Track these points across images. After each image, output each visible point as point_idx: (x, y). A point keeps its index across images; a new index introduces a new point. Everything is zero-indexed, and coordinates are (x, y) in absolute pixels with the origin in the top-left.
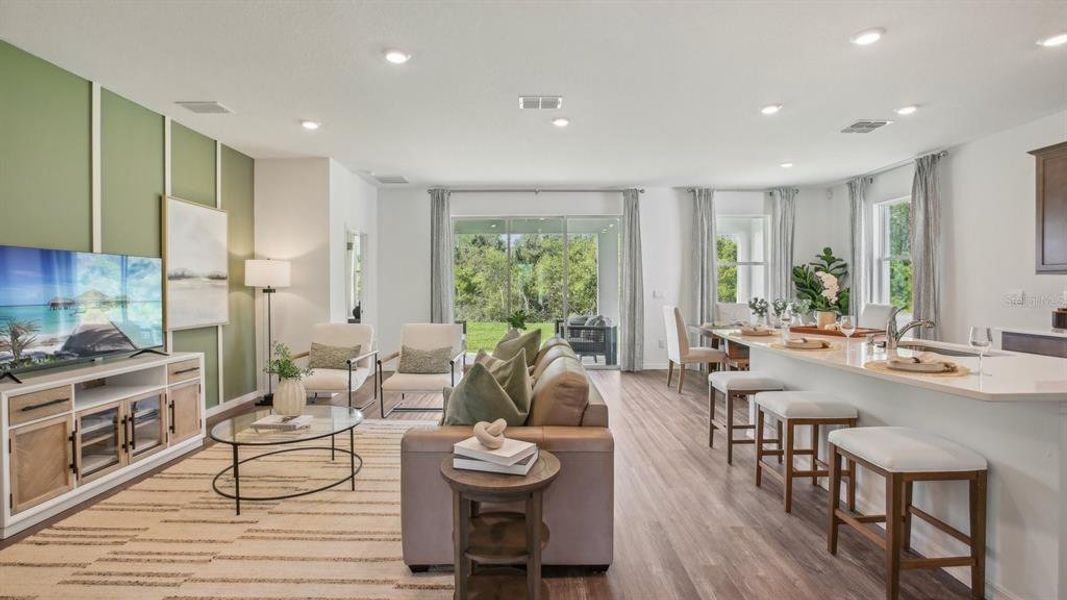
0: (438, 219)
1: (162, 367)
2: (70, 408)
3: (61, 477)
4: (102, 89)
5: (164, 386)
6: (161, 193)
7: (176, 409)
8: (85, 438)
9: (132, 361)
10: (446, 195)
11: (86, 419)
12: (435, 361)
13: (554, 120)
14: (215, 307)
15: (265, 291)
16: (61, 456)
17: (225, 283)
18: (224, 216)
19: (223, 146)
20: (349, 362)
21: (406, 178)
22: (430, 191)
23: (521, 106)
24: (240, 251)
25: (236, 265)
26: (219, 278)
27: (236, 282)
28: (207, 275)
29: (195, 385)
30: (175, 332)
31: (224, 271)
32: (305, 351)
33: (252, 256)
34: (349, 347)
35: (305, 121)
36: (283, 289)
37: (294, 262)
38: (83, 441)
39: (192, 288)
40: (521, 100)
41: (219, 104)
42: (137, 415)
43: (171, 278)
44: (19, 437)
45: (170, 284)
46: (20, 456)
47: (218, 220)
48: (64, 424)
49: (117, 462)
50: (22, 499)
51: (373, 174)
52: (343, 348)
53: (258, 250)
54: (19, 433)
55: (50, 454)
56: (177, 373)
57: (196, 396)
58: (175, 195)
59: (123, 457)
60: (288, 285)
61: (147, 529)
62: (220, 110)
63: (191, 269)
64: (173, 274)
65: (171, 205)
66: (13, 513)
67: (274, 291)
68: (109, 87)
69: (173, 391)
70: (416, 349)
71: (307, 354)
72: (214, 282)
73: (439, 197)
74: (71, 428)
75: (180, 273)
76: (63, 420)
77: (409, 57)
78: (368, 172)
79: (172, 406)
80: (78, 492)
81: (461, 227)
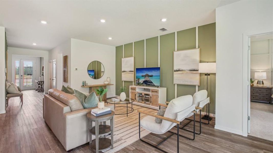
1: (150, 89)
5: (150, 93)
15: (206, 75)
19: (199, 27)
28: (189, 70)
39: (182, 74)
58: (178, 50)
64: (176, 70)
65: (175, 53)
67: (209, 75)
76: (135, 92)
79: (151, 97)
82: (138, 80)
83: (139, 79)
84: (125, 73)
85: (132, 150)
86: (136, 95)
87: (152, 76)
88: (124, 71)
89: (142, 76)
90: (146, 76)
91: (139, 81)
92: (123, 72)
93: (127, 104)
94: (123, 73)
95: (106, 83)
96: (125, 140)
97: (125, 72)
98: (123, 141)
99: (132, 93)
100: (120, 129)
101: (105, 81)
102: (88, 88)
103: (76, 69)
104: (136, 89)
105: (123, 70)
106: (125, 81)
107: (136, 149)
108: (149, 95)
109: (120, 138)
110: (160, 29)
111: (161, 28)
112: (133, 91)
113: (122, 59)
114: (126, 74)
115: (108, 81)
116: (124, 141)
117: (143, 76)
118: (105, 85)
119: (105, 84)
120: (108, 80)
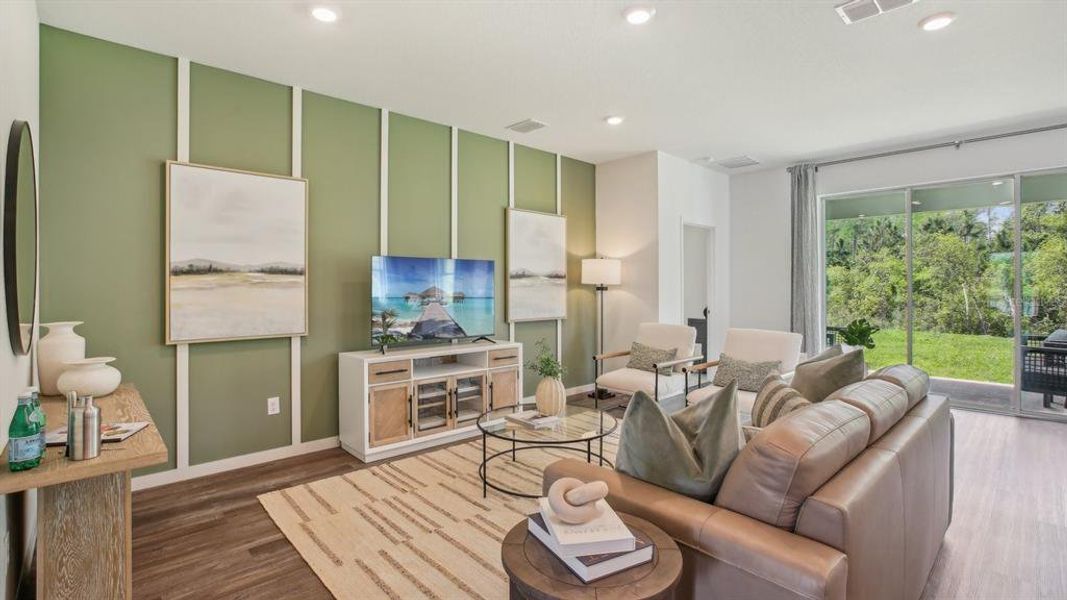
0: (800, 201)
1: (485, 352)
2: (410, 377)
3: (403, 428)
4: (459, 130)
6: (506, 205)
7: (494, 389)
8: (421, 402)
9: (474, 344)
10: (810, 172)
11: (422, 388)
12: (755, 376)
13: (922, 22)
14: (555, 303)
15: (598, 289)
16: (404, 412)
17: (563, 281)
18: (563, 220)
19: (562, 157)
20: (655, 366)
21: (754, 159)
22: (790, 170)
23: (847, 21)
24: (580, 251)
25: (574, 263)
26: (558, 277)
27: (573, 279)
28: (546, 274)
29: (514, 371)
30: (516, 323)
31: (562, 270)
32: (627, 350)
33: (594, 256)
34: (667, 350)
35: (609, 117)
36: (614, 287)
37: (624, 261)
38: (419, 404)
39: (532, 286)
40: (840, 11)
41: (533, 120)
42: (460, 391)
43: (513, 277)
44: (376, 393)
45: (512, 283)
46: (377, 407)
47: (557, 225)
48: (406, 388)
49: (445, 425)
50: (377, 438)
51: (712, 160)
52: (660, 350)
53: (599, 251)
54: (376, 389)
55: (395, 411)
56: (497, 359)
57: (515, 381)
58: (518, 207)
59: (449, 422)
60: (619, 283)
61: (425, 486)
62: (537, 126)
63: (530, 269)
64: (514, 273)
65: (513, 215)
66: (371, 446)
67: (606, 289)
68: (463, 128)
69: (493, 375)
70: (739, 358)
71: (628, 353)
72: (552, 280)
73: (802, 174)
74: (410, 392)
75: (520, 273)
76: (405, 385)
77: (654, 12)
78: (706, 159)
79: (491, 387)
80: (414, 442)
81: (837, 209)
83: (392, 314)
91: (387, 326)
104: (410, 369)
108: (481, 377)
112: (385, 385)
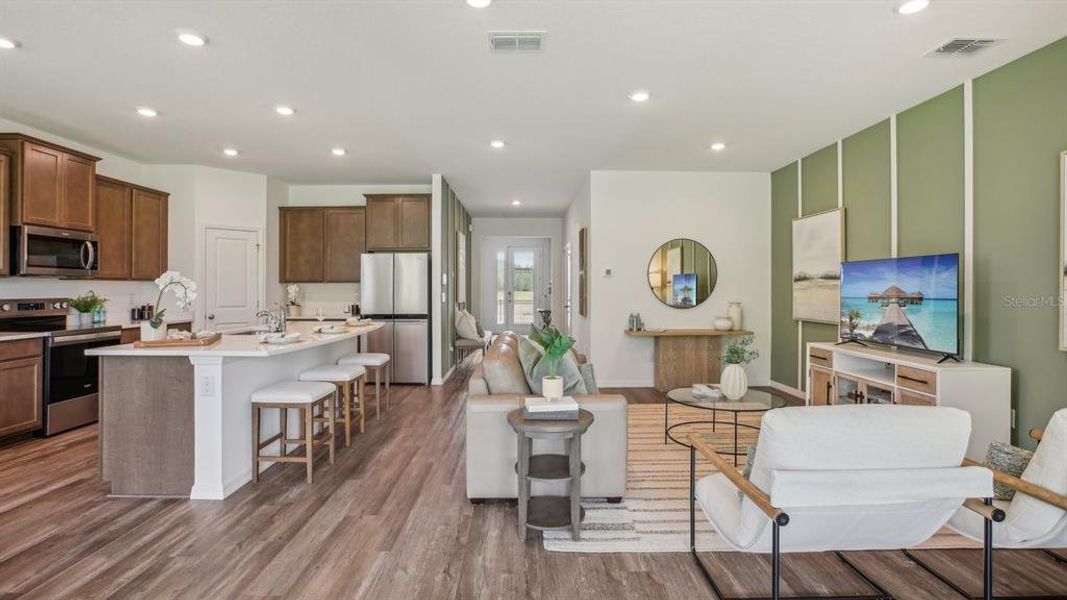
1: (893, 365)
2: (832, 367)
5: (893, 386)
69: (902, 396)
82: (851, 319)
83: (857, 315)
84: (805, 283)
85: (633, 570)
86: (829, 387)
87: (918, 300)
88: (802, 275)
89: (870, 298)
90: (889, 298)
91: (853, 327)
92: (797, 280)
93: (734, 414)
94: (796, 286)
95: (723, 324)
96: (640, 535)
97: (804, 279)
98: (628, 534)
99: (818, 374)
100: (660, 499)
101: (718, 318)
102: (651, 342)
103: (608, 272)
104: (831, 360)
105: (796, 272)
106: (805, 322)
107: (648, 575)
108: (889, 393)
109: (630, 522)
110: (938, 51)
111: (941, 45)
112: (818, 367)
113: (795, 224)
114: (809, 287)
115: (729, 318)
116: (635, 535)
117: (873, 299)
118: (717, 333)
119: (717, 330)
120: (734, 313)
